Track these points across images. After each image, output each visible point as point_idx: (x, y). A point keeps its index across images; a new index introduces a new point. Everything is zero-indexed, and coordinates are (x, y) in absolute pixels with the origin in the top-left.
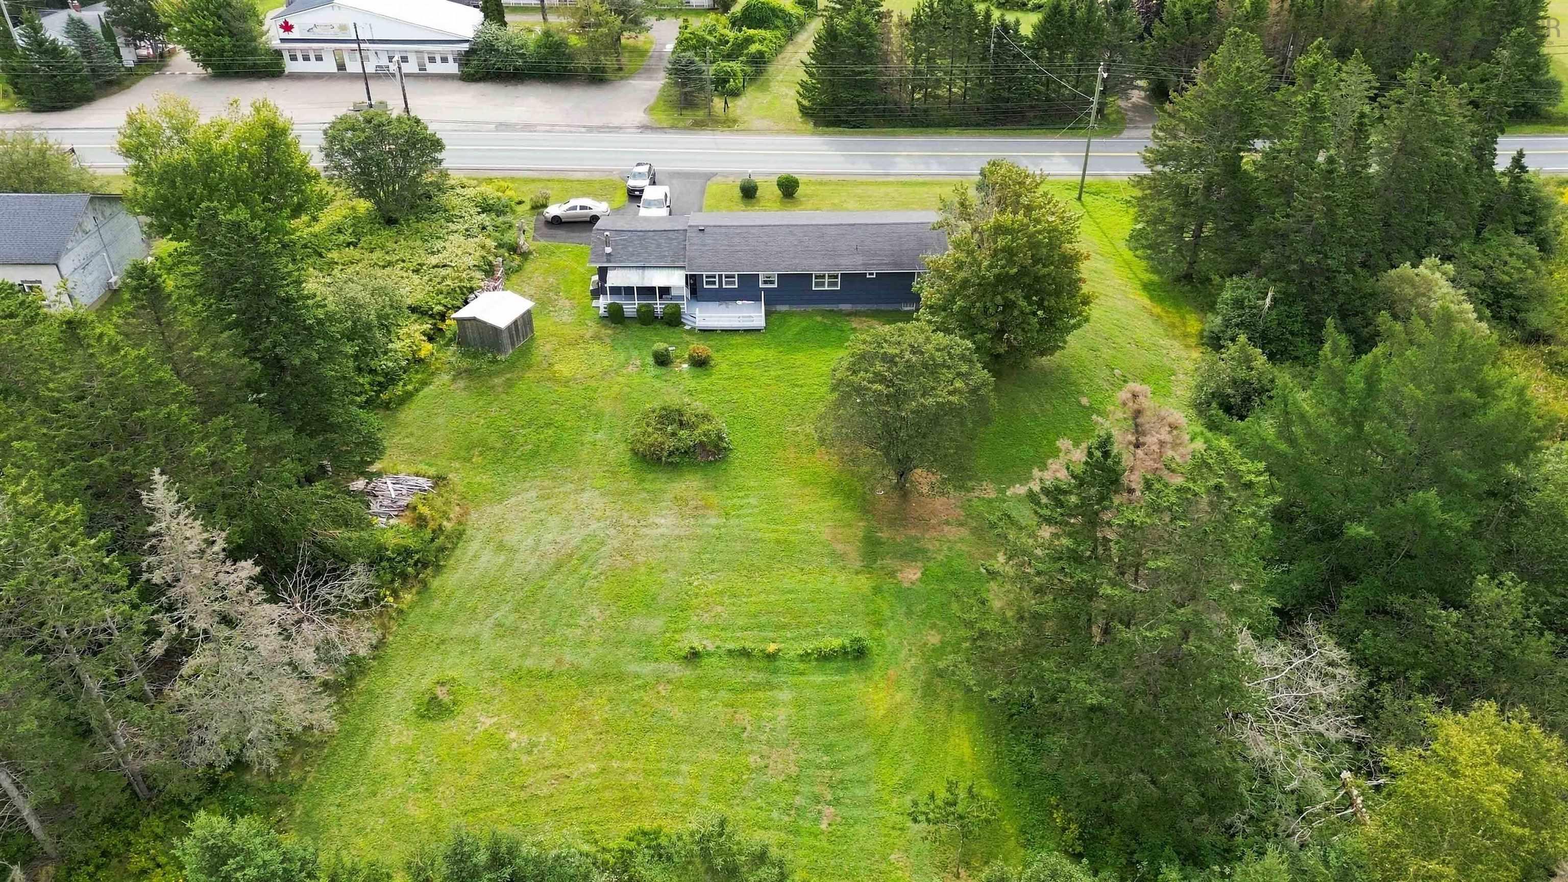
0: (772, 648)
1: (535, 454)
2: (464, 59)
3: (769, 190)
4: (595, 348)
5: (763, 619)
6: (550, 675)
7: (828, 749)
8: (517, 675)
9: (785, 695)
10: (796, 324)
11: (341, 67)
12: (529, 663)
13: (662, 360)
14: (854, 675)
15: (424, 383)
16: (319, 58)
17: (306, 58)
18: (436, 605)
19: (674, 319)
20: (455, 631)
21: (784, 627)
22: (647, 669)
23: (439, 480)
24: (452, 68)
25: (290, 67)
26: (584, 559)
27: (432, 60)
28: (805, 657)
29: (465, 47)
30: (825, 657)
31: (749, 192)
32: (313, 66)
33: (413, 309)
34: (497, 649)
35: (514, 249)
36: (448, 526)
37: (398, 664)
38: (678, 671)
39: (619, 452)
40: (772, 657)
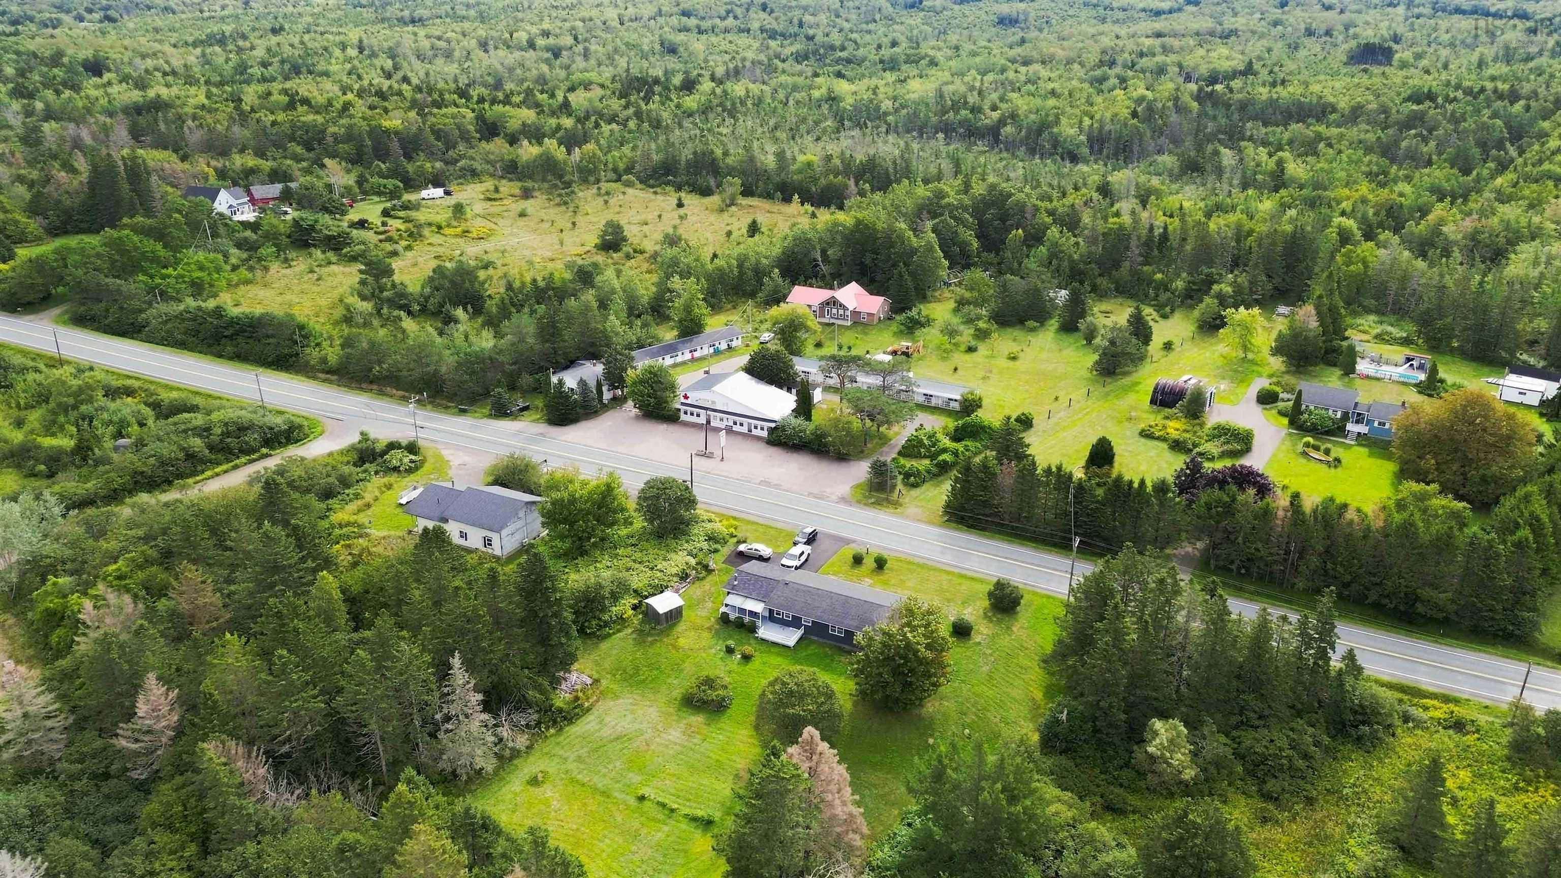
0: (675, 806)
1: (644, 681)
2: (771, 431)
3: (869, 563)
4: (706, 634)
5: (681, 794)
6: (583, 785)
7: (665, 856)
8: (573, 780)
9: (666, 828)
10: (813, 649)
11: (708, 422)
12: (580, 777)
13: (730, 651)
14: (699, 831)
15: (619, 631)
16: (698, 415)
17: (692, 414)
18: (561, 738)
19: (752, 629)
20: (561, 752)
21: (689, 800)
22: (620, 796)
23: (596, 681)
24: (765, 434)
25: (683, 417)
26: (629, 739)
27: (756, 427)
28: (686, 815)
29: (773, 425)
30: (694, 819)
31: (858, 560)
32: (694, 419)
33: (635, 591)
34: (572, 766)
35: (706, 567)
36: (586, 704)
37: (532, 759)
38: (632, 802)
39: (677, 693)
40: (673, 811)
